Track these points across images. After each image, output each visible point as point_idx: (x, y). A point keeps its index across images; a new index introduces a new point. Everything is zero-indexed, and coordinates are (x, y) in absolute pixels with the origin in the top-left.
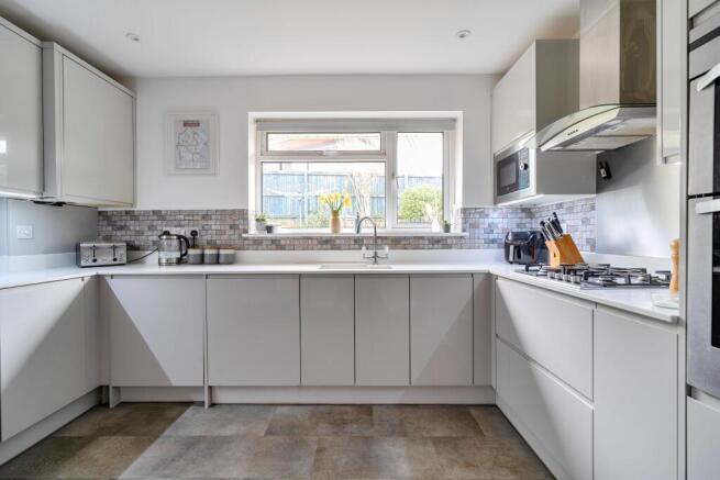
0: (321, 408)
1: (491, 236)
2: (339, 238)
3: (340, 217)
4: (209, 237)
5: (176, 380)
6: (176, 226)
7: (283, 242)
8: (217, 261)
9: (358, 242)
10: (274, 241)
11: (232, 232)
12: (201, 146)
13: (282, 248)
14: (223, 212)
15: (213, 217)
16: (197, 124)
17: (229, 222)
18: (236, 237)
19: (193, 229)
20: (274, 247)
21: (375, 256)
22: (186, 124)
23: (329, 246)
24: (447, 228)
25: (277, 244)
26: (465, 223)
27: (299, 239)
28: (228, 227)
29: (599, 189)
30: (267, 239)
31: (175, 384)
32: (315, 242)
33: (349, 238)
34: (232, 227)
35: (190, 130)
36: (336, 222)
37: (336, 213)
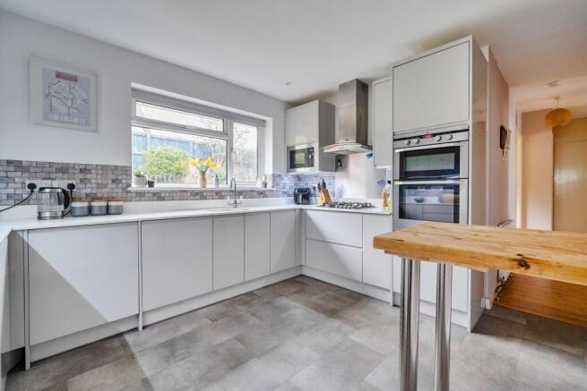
0: (226, 302)
1: (285, 190)
2: (206, 191)
3: (206, 176)
4: (89, 191)
5: (110, 317)
6: (44, 179)
7: (163, 195)
8: (107, 211)
9: (219, 194)
10: (154, 194)
11: (114, 186)
12: (79, 102)
13: (163, 199)
14: (104, 168)
15: (93, 171)
16: (75, 79)
17: (113, 177)
18: (120, 190)
19: (70, 182)
20: (155, 198)
21: (235, 203)
22: (59, 75)
23: (198, 197)
24: (265, 185)
25: (159, 196)
26: (274, 182)
27: (176, 192)
28: (110, 182)
29: (336, 170)
30: (148, 192)
31: (110, 320)
32: (189, 194)
33: (213, 191)
34: (114, 181)
35: (64, 83)
36: (204, 179)
37: (203, 173)
